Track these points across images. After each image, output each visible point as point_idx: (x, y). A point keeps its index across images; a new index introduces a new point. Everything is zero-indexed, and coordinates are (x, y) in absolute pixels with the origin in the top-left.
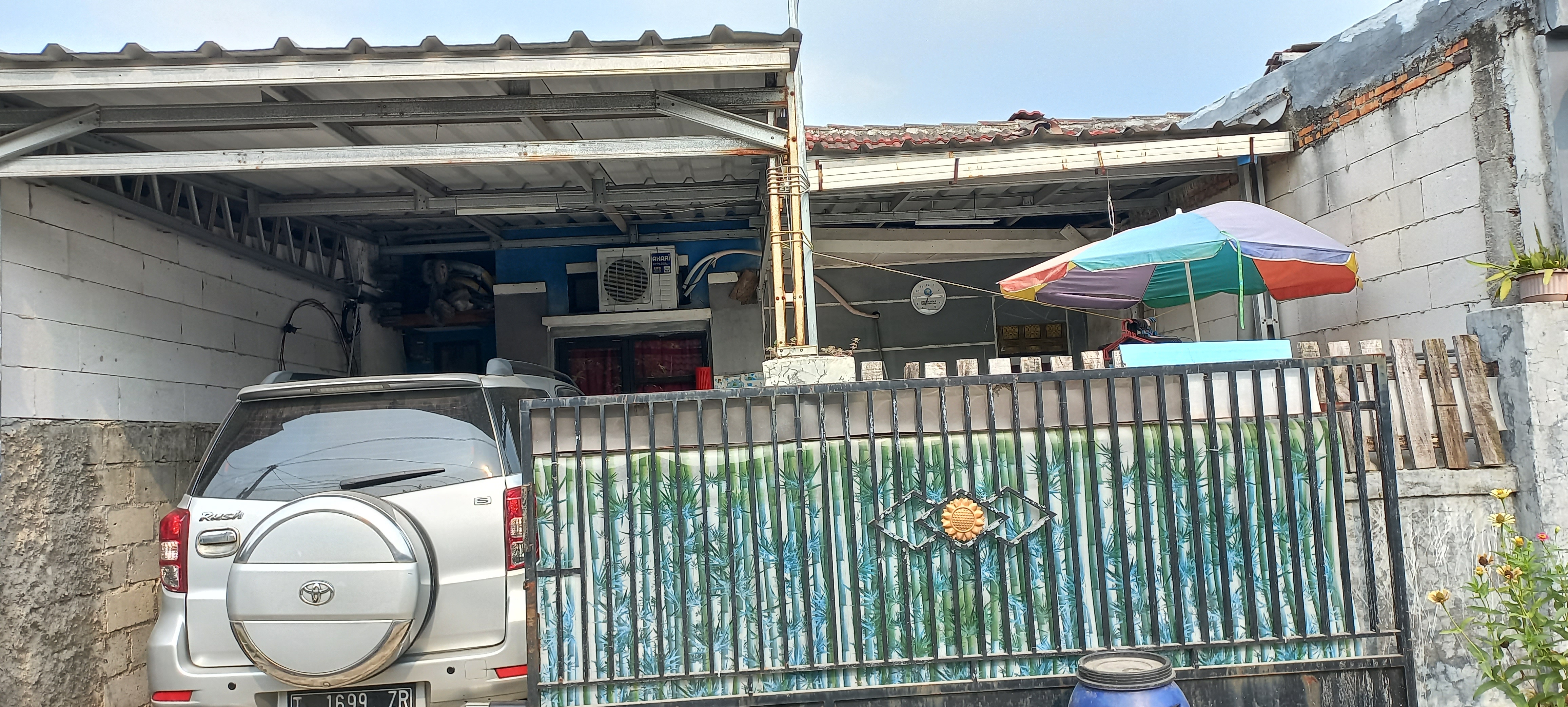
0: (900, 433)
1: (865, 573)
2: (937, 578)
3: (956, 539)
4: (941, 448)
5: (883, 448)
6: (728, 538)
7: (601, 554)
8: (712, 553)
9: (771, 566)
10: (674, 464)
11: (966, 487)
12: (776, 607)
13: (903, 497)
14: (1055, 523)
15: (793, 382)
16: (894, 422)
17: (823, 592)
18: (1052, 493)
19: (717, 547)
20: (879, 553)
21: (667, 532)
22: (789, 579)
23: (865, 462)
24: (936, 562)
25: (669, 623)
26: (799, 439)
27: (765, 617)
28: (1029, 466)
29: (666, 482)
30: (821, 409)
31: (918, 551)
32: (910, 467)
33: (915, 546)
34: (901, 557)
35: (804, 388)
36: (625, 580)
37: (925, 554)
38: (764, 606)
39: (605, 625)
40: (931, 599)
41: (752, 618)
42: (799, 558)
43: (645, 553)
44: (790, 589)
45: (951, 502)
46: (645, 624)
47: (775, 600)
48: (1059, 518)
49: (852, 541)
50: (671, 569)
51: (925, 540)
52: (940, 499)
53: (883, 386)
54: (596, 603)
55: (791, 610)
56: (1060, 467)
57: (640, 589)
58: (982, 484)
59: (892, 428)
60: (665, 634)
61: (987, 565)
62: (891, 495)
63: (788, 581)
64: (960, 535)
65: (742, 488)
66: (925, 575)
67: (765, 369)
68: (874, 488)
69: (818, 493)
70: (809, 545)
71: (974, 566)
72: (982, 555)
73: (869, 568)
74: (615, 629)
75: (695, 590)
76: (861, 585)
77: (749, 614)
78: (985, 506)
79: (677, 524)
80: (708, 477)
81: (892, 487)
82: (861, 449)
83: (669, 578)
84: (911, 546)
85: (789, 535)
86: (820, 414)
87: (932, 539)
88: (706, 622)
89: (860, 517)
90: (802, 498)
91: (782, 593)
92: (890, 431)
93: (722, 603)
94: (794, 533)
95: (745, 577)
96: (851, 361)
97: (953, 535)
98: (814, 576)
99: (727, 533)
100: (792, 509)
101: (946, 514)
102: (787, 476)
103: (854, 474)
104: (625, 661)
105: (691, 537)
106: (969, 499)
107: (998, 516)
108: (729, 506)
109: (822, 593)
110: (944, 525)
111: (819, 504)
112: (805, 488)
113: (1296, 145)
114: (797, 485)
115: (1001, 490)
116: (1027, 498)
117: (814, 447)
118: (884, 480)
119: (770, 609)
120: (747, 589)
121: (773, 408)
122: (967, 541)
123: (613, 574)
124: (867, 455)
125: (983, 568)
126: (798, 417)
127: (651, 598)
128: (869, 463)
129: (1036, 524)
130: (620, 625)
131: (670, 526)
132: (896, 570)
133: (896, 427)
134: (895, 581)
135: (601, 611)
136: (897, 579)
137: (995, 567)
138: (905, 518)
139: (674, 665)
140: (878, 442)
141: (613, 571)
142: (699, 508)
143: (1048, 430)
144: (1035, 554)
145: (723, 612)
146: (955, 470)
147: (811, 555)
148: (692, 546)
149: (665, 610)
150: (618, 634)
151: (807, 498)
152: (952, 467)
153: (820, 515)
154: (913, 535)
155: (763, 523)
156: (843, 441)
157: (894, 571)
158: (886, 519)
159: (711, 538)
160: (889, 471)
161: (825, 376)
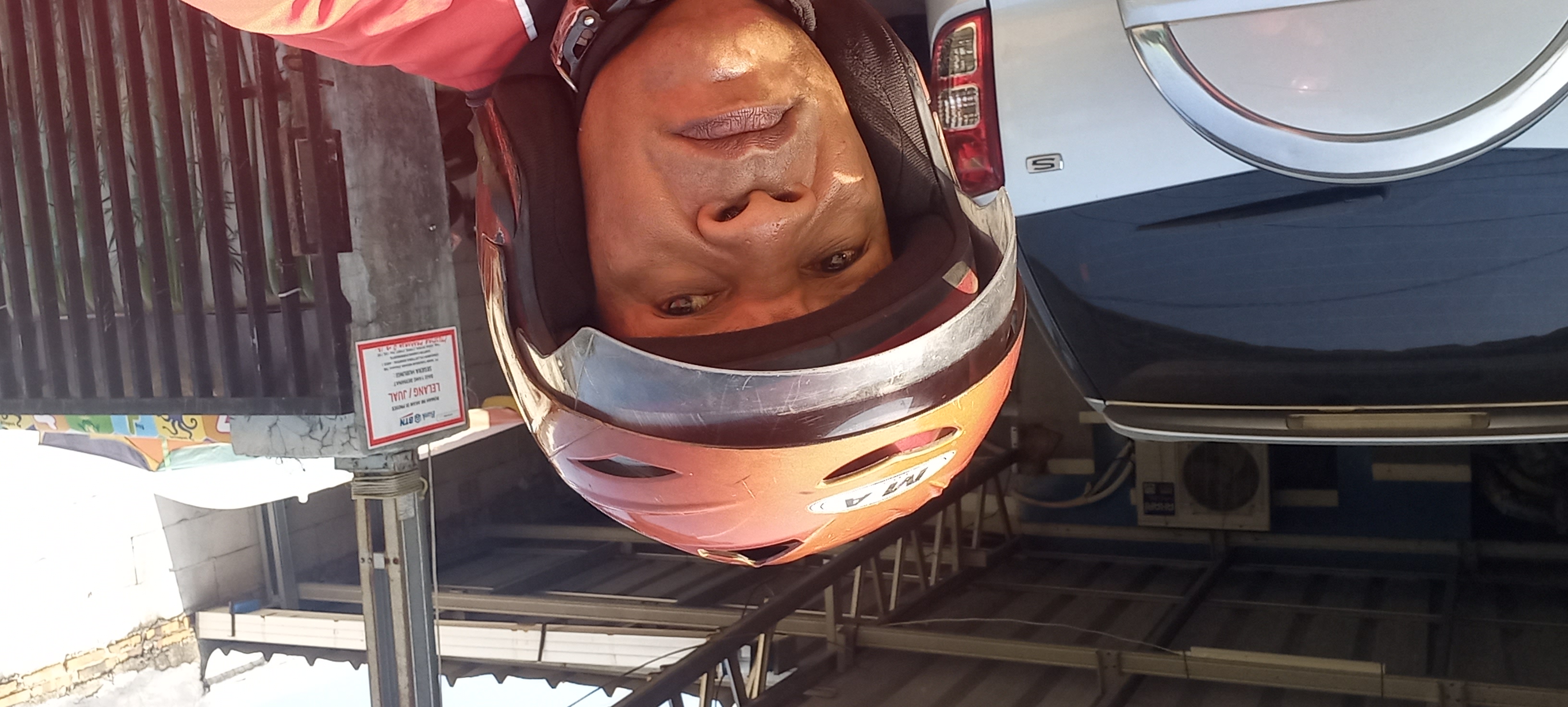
113: (193, 620)
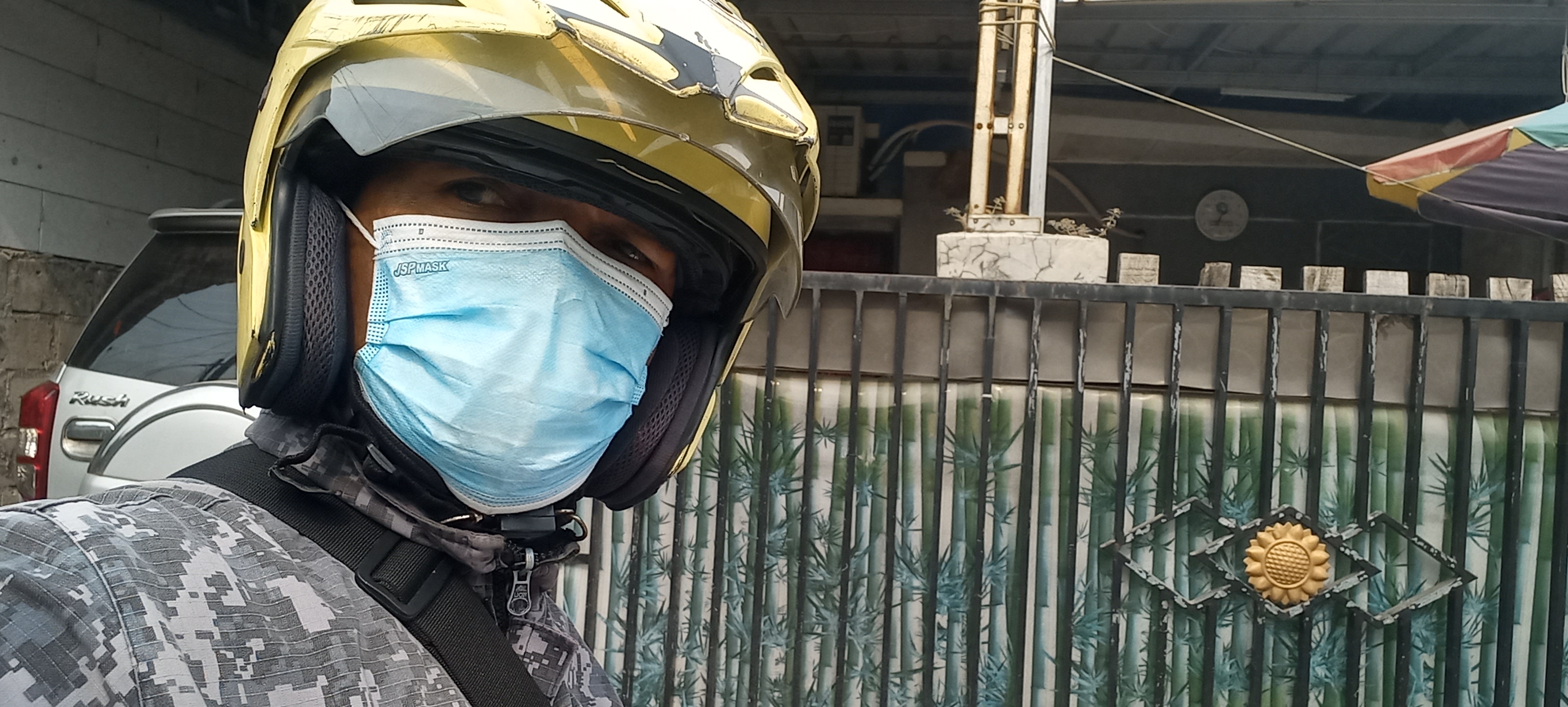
0: (1182, 388)
1: (1086, 636)
2: (1223, 665)
3: (1268, 598)
4: (1258, 425)
5: (1146, 414)
6: (844, 537)
7: (627, 537)
8: (813, 561)
9: (915, 597)
10: (763, 397)
11: (1299, 502)
12: (916, 671)
13: (1174, 508)
14: (1469, 593)
15: (988, 275)
16: (1172, 366)
17: (1003, 657)
18: (1472, 535)
19: (822, 551)
20: (1116, 603)
21: (741, 513)
22: (944, 624)
23: (1107, 434)
24: (1224, 635)
25: (728, 670)
26: (987, 380)
27: (896, 685)
28: (1432, 477)
29: (748, 426)
30: (1035, 328)
31: (1191, 611)
32: (1194, 451)
33: (1187, 599)
34: (1157, 617)
35: (1008, 286)
36: (663, 584)
37: (1203, 617)
38: (895, 665)
39: (621, 656)
41: (873, 684)
42: (965, 592)
43: (700, 543)
44: (944, 644)
45: (1268, 528)
46: (687, 666)
47: (915, 659)
48: (1478, 586)
49: (1067, 572)
50: (742, 578)
51: (1207, 592)
52: (1245, 520)
53: (1159, 298)
54: (612, 616)
55: (943, 680)
56: (1494, 488)
57: (686, 604)
58: (1333, 502)
59: (1168, 377)
60: (721, 686)
61: (1323, 655)
62: (1151, 500)
63: (940, 628)
64: (1277, 592)
65: (878, 452)
66: (1199, 656)
67: (941, 247)
68: (1120, 485)
69: (1013, 479)
70: (986, 570)
71: (1297, 654)
72: (1315, 634)
73: (1094, 628)
74: (637, 666)
75: (779, 619)
76: (1076, 656)
77: (868, 675)
78: (1333, 545)
79: (757, 500)
80: (819, 427)
81: (1153, 486)
82: (1103, 410)
83: (736, 592)
84: (1178, 600)
85: (953, 547)
86: (1031, 337)
87: (1221, 593)
88: (790, 678)
89: (1087, 531)
90: (982, 485)
91: (929, 650)
92: (1162, 383)
93: (823, 649)
94: (962, 546)
95: (867, 610)
96: (1100, 246)
97: (1264, 590)
98: (991, 627)
99: (842, 528)
100: (962, 503)
101: (1254, 549)
102: (960, 441)
103: (1083, 452)
105: (781, 526)
106: (1305, 527)
107: (1356, 566)
108: (850, 483)
109: (1002, 659)
110: (1248, 569)
111: (1012, 499)
112: (990, 466)
114: (975, 459)
115: (1370, 518)
116: (1420, 539)
117: (1015, 395)
118: (1141, 470)
119: (906, 673)
120: (868, 631)
121: (947, 317)
122: (1291, 605)
123: (645, 572)
124: (1113, 421)
125: (1315, 659)
126: (990, 337)
127: (703, 622)
128: (1115, 437)
129: (1431, 591)
130: (646, 660)
131: (747, 502)
132: (1145, 638)
133: (1176, 375)
134: (1141, 658)
135: (618, 633)
136: (1144, 655)
137: (1339, 661)
138: (1172, 547)
140: (1137, 400)
141: (644, 566)
142: (798, 479)
143: (1480, 414)
144: (1420, 645)
145: (823, 664)
146: (1281, 469)
147: (988, 589)
148: (780, 543)
149: (724, 646)
150: (641, 676)
151: (991, 486)
152: (1276, 463)
153: (1013, 519)
154: (1185, 580)
155: (908, 518)
156: (1069, 391)
157: (1140, 639)
158: (1137, 543)
159: (815, 532)
160: (1153, 457)
161: (1050, 269)
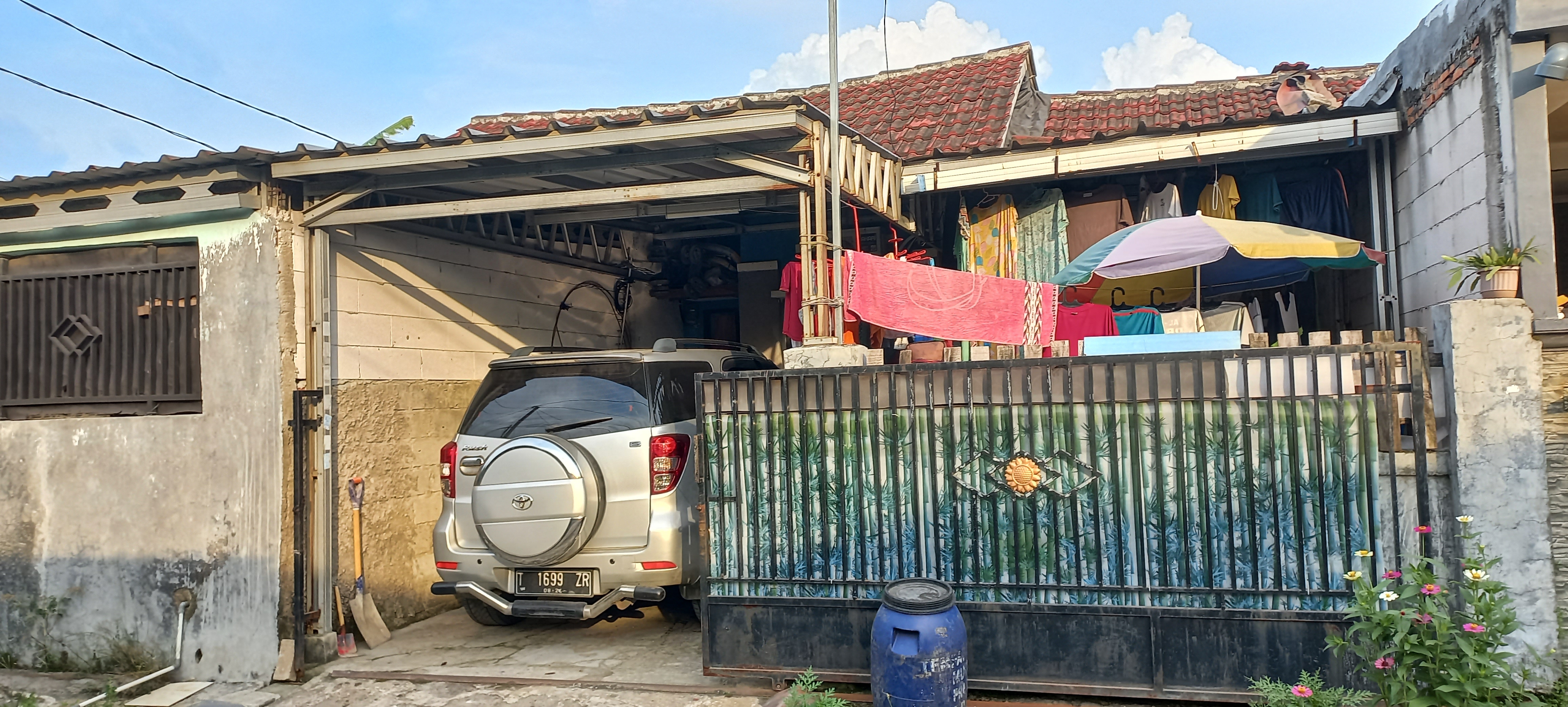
0: (973, 404)
1: (945, 514)
2: (1002, 520)
3: (1017, 491)
4: (1007, 416)
5: (960, 416)
6: (841, 480)
7: (751, 488)
8: (829, 492)
9: (873, 503)
10: (801, 423)
11: (1027, 449)
12: (876, 535)
13: (975, 455)
14: (1104, 481)
16: (968, 395)
17: (911, 526)
18: (1100, 457)
19: (834, 487)
20: (956, 499)
21: (797, 474)
22: (886, 514)
23: (946, 427)
24: (1001, 508)
26: (894, 407)
27: (868, 542)
28: (1082, 434)
31: (987, 499)
32: (982, 429)
33: (985, 494)
34: (973, 501)
36: (768, 508)
37: (992, 501)
38: (867, 533)
39: (754, 539)
40: (996, 537)
42: (893, 500)
43: (781, 489)
44: (887, 522)
45: (1014, 461)
46: (782, 541)
47: (875, 530)
48: (1105, 478)
49: (935, 487)
50: (800, 502)
51: (993, 490)
52: (1005, 458)
54: (748, 523)
55: (888, 538)
56: (1108, 436)
57: (778, 515)
58: (1040, 448)
59: (967, 400)
60: (796, 549)
61: (1043, 513)
62: (968, 453)
63: (885, 516)
64: (1020, 488)
65: (852, 443)
66: (992, 518)
68: (953, 447)
69: (908, 449)
70: (901, 490)
71: (1033, 513)
72: (1039, 504)
73: (948, 510)
74: (761, 543)
76: (942, 522)
78: (1043, 466)
79: (803, 468)
80: (827, 434)
81: (967, 446)
82: (943, 417)
84: (981, 495)
85: (887, 481)
87: (998, 490)
88: (824, 543)
89: (941, 469)
91: (881, 526)
92: (965, 402)
93: (836, 529)
94: (891, 481)
95: (854, 511)
97: (1015, 488)
98: (906, 513)
99: (840, 477)
100: (890, 461)
101: (1009, 471)
103: (937, 435)
104: (767, 566)
105: (814, 479)
106: (1030, 459)
108: (842, 456)
110: (1007, 479)
112: (899, 444)
113: (1403, 125)
114: (892, 442)
115: (1056, 453)
116: (1077, 460)
117: (906, 413)
118: (962, 440)
119: (872, 536)
120: (855, 520)
122: (1027, 493)
123: (760, 503)
124: (947, 421)
125: (1041, 515)
126: (893, 389)
128: (949, 429)
129: (1085, 482)
130: (765, 541)
131: (799, 469)
132: (969, 512)
133: (970, 398)
134: (968, 520)
135: (751, 530)
136: (970, 519)
139: (801, 572)
140: (956, 411)
141: (759, 500)
143: (1097, 404)
144: (1086, 505)
145: (837, 536)
146: (1018, 435)
147: (903, 497)
148: (815, 486)
149: (795, 531)
150: (763, 547)
152: (1017, 432)
154: (984, 486)
156: (928, 409)
157: (967, 513)
158: (964, 472)
159: (829, 480)
160: (965, 435)
